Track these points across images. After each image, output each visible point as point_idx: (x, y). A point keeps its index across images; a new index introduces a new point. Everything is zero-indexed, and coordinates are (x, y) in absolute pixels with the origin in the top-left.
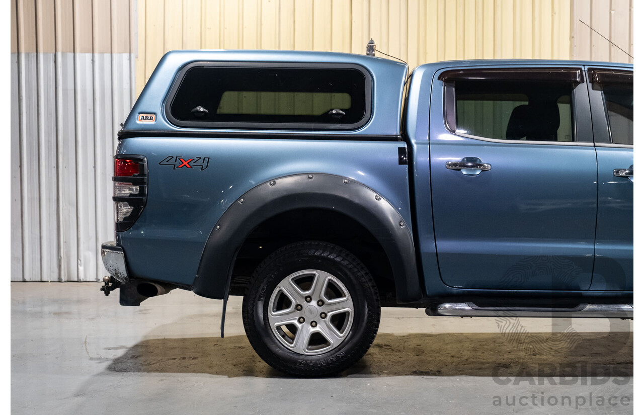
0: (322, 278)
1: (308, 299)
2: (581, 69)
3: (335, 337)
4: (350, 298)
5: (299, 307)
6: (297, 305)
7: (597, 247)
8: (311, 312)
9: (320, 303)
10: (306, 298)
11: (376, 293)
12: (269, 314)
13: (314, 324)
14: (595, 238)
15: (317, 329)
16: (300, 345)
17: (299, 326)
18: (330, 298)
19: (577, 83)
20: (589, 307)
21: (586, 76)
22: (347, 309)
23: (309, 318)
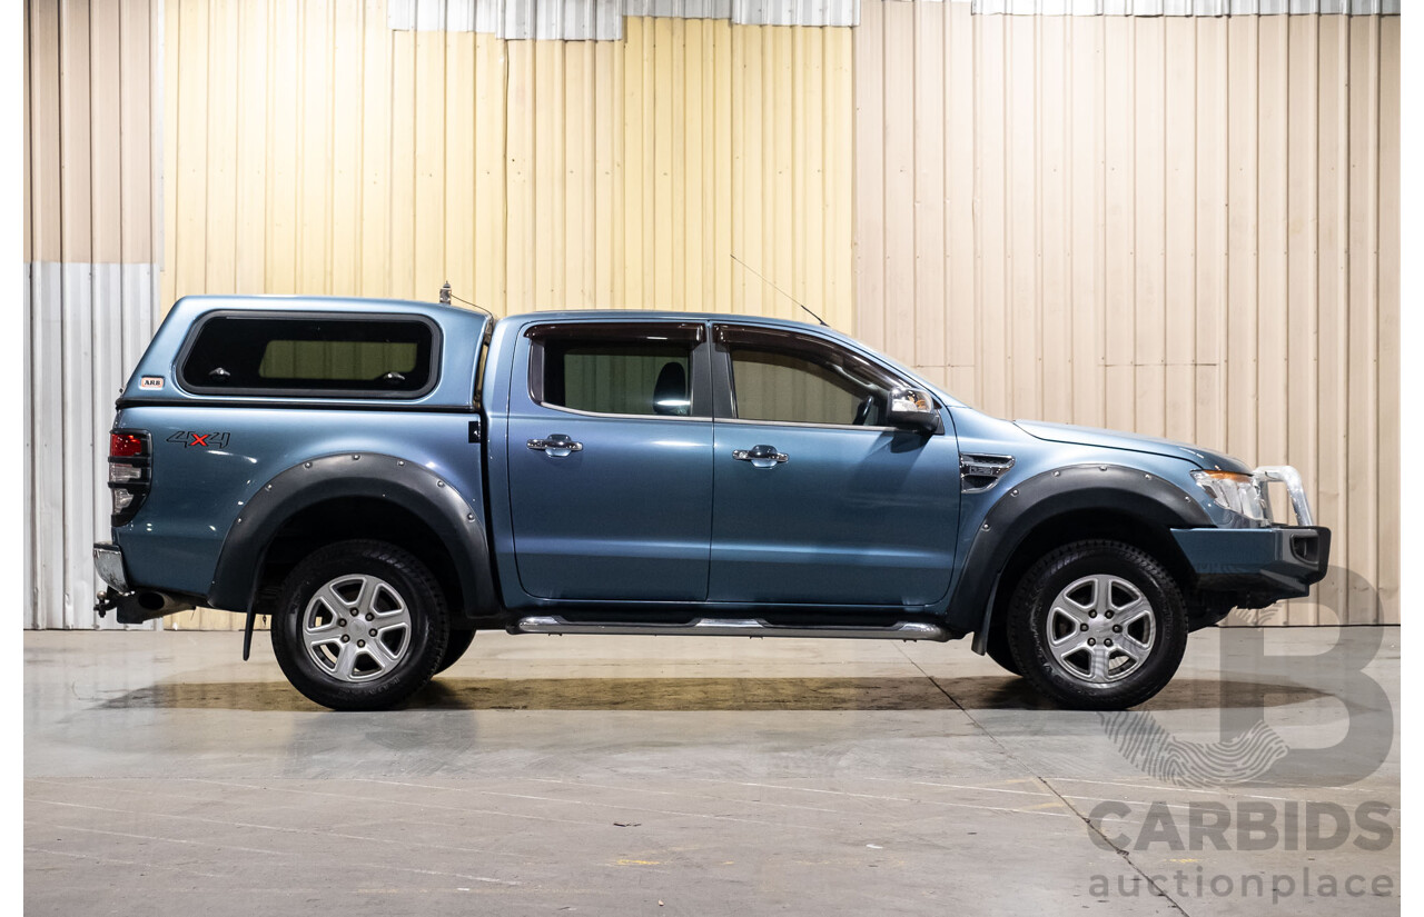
0: (372, 585)
1: (354, 611)
2: (704, 325)
3: (386, 660)
4: (407, 610)
5: (343, 622)
6: (340, 620)
7: (713, 547)
8: (357, 628)
9: (370, 617)
10: (352, 610)
11: (439, 605)
12: (304, 631)
13: (361, 643)
14: (711, 536)
15: (365, 649)
16: (343, 669)
17: (342, 645)
18: (382, 610)
19: (698, 343)
20: (703, 623)
21: (709, 336)
22: (403, 624)
23: (355, 636)
